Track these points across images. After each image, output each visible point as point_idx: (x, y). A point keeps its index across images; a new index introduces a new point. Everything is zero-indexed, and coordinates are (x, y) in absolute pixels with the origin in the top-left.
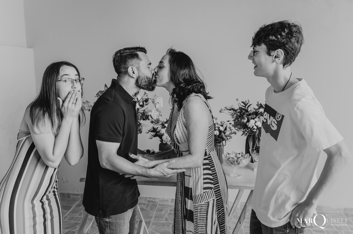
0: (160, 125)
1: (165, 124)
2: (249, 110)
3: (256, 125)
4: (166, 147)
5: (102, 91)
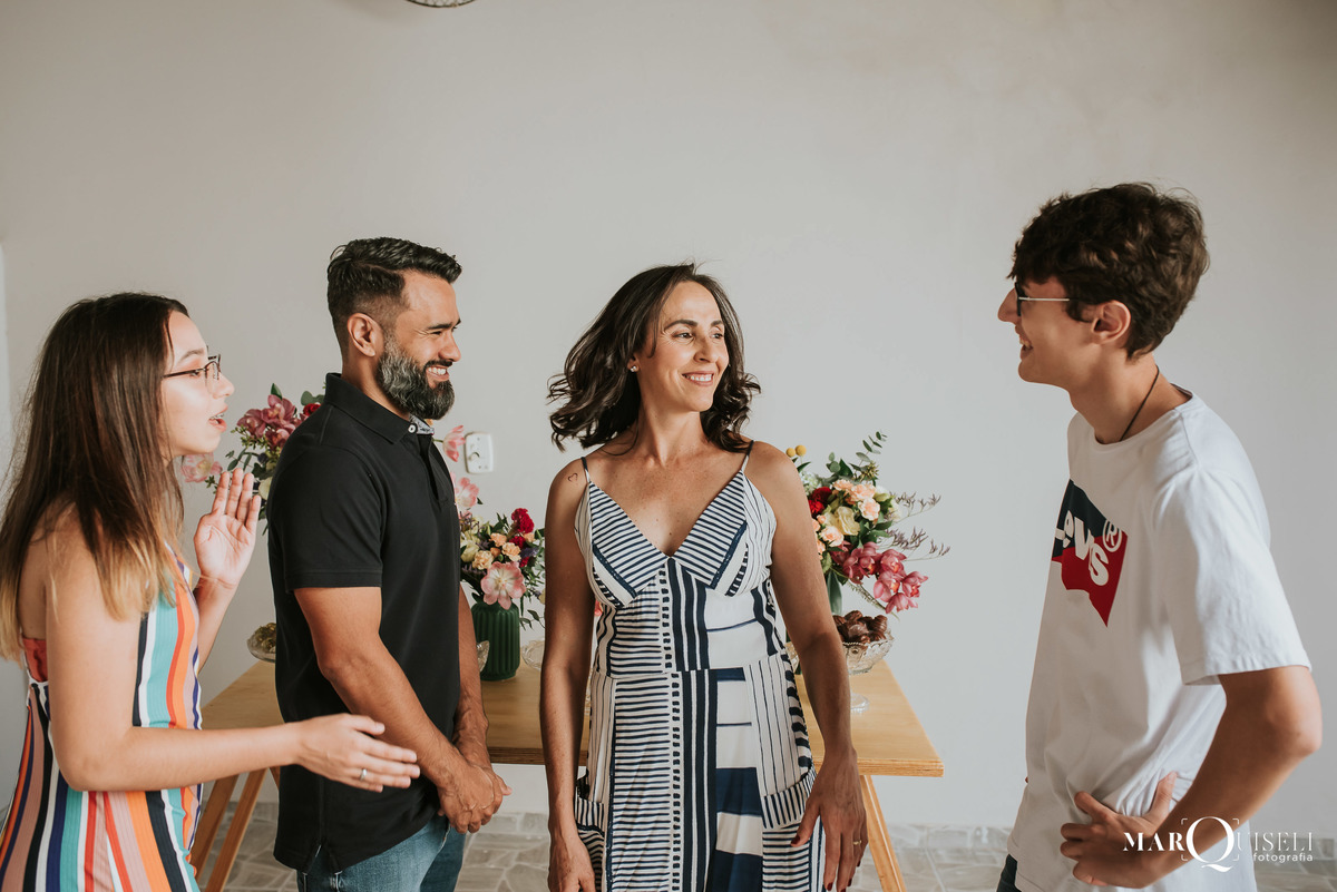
0: (475, 539)
1: (494, 534)
3: (821, 540)
4: (495, 616)
5: (258, 411)
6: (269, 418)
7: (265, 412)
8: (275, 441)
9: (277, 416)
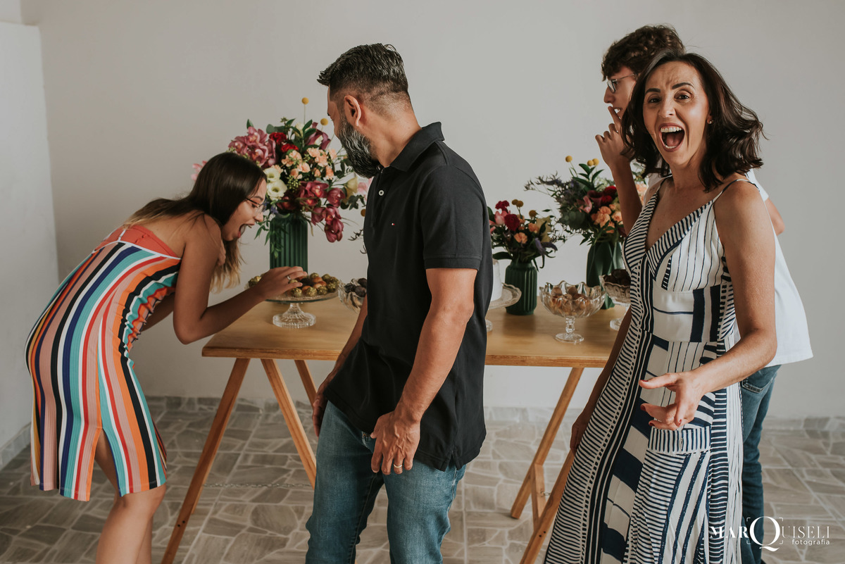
2: (596, 185)
3: (612, 220)
5: (242, 137)
6: (251, 142)
7: (247, 138)
8: (254, 157)
9: (255, 141)
